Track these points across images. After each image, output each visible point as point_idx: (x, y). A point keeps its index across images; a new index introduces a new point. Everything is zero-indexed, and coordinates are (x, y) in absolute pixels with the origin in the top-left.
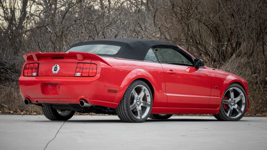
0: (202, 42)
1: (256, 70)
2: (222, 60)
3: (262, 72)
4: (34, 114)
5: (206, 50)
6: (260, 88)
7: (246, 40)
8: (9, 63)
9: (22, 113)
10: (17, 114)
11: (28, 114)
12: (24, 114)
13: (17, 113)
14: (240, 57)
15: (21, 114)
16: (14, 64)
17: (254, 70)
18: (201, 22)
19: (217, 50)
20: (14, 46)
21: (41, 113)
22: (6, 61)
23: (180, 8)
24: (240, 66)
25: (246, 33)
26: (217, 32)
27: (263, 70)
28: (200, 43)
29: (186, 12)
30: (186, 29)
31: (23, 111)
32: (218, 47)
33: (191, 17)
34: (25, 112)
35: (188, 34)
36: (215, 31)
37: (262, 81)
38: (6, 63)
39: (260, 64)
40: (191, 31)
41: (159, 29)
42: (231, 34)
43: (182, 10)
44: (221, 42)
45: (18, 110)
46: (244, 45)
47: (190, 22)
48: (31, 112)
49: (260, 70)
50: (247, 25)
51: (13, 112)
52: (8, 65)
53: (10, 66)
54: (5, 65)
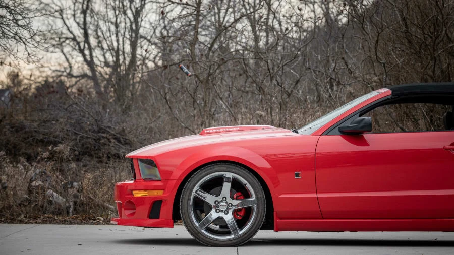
8: (114, 128)
16: (123, 130)
22: (109, 124)
38: (110, 127)
41: (384, 66)
43: (425, 33)
52: (112, 132)
53: (117, 133)
54: (108, 132)
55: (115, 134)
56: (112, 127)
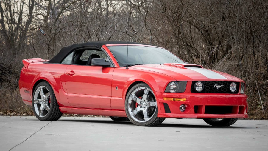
0: (193, 45)
1: (246, 73)
2: (213, 63)
3: (251, 75)
4: (23, 114)
5: (196, 53)
6: (249, 90)
7: (236, 43)
8: (6, 64)
9: (12, 114)
10: (7, 115)
11: (18, 115)
12: (14, 115)
13: (6, 113)
14: (230, 60)
15: (10, 115)
16: (11, 66)
17: (243, 73)
18: (192, 25)
19: (207, 52)
20: (13, 48)
21: (31, 114)
22: (3, 62)
23: (171, 11)
24: (229, 69)
25: (236, 36)
26: (208, 34)
27: (252, 73)
28: (191, 46)
29: (177, 15)
30: (177, 31)
31: (13, 111)
32: (209, 49)
33: (182, 20)
34: (14, 112)
35: (179, 36)
36: (207, 34)
37: (252, 84)
38: (3, 64)
39: (249, 66)
40: (182, 34)
41: (150, 31)
42: (222, 37)
43: (173, 13)
44: (212, 45)
45: (8, 111)
46: (234, 48)
47: (181, 25)
48: (21, 113)
49: (249, 73)
50: (237, 28)
51: (3, 113)
52: (4, 67)
53: (7, 67)
54: (2, 66)
55: (6, 68)
56: (4, 64)
